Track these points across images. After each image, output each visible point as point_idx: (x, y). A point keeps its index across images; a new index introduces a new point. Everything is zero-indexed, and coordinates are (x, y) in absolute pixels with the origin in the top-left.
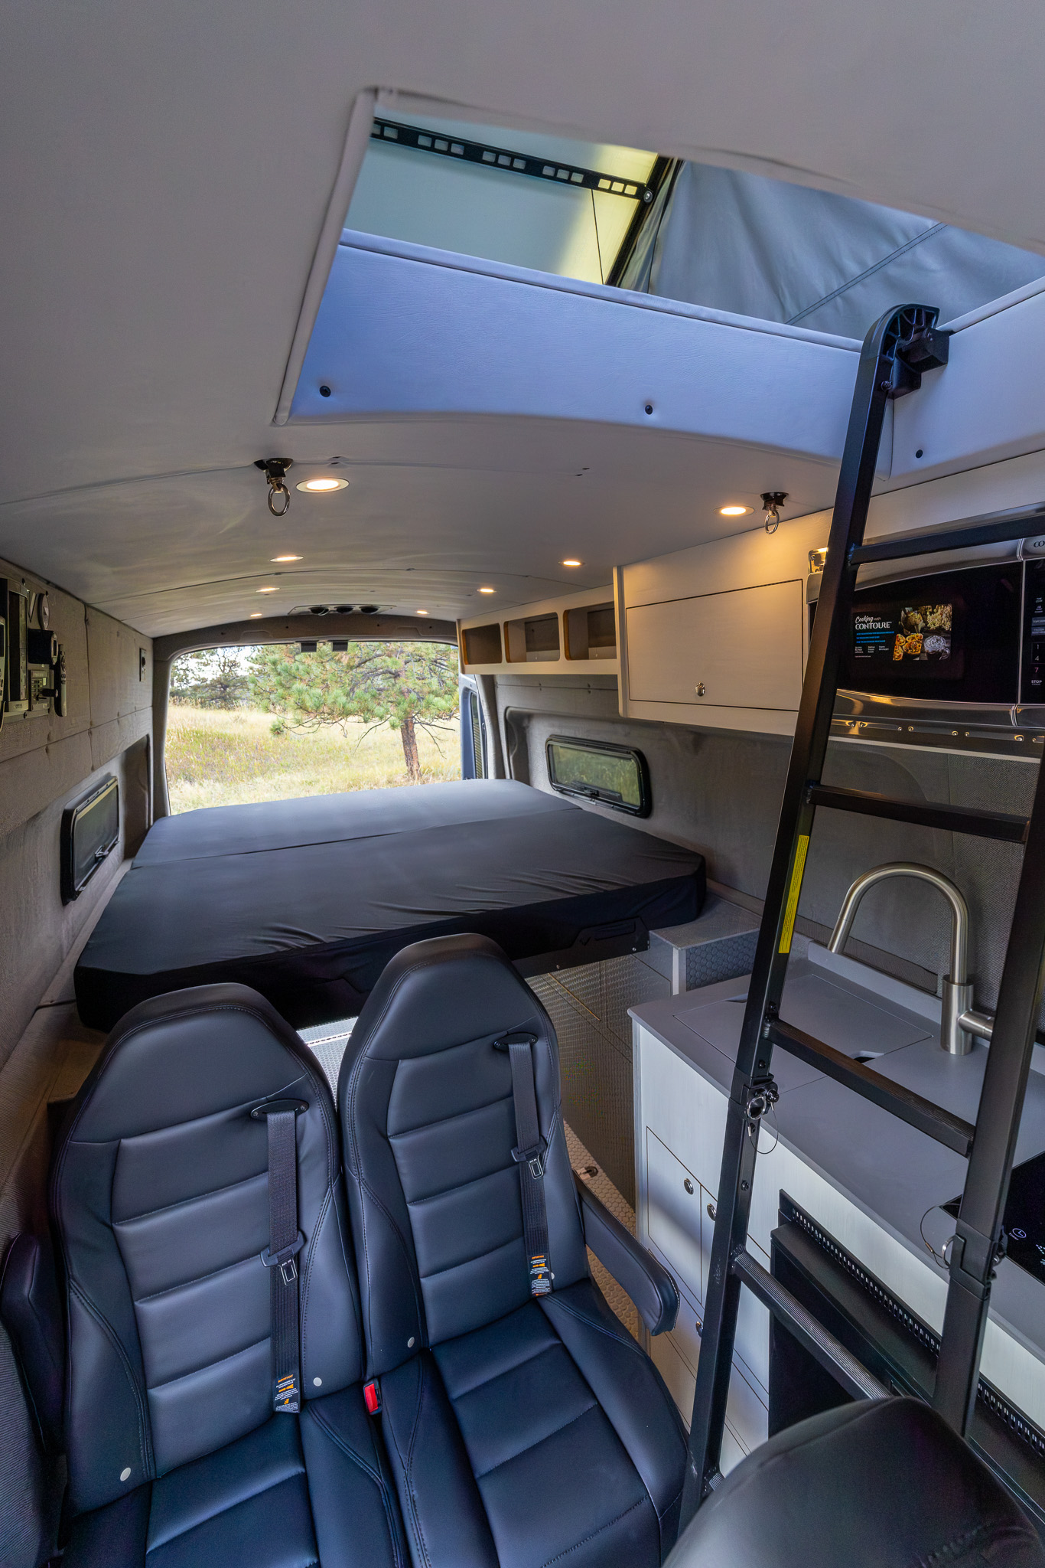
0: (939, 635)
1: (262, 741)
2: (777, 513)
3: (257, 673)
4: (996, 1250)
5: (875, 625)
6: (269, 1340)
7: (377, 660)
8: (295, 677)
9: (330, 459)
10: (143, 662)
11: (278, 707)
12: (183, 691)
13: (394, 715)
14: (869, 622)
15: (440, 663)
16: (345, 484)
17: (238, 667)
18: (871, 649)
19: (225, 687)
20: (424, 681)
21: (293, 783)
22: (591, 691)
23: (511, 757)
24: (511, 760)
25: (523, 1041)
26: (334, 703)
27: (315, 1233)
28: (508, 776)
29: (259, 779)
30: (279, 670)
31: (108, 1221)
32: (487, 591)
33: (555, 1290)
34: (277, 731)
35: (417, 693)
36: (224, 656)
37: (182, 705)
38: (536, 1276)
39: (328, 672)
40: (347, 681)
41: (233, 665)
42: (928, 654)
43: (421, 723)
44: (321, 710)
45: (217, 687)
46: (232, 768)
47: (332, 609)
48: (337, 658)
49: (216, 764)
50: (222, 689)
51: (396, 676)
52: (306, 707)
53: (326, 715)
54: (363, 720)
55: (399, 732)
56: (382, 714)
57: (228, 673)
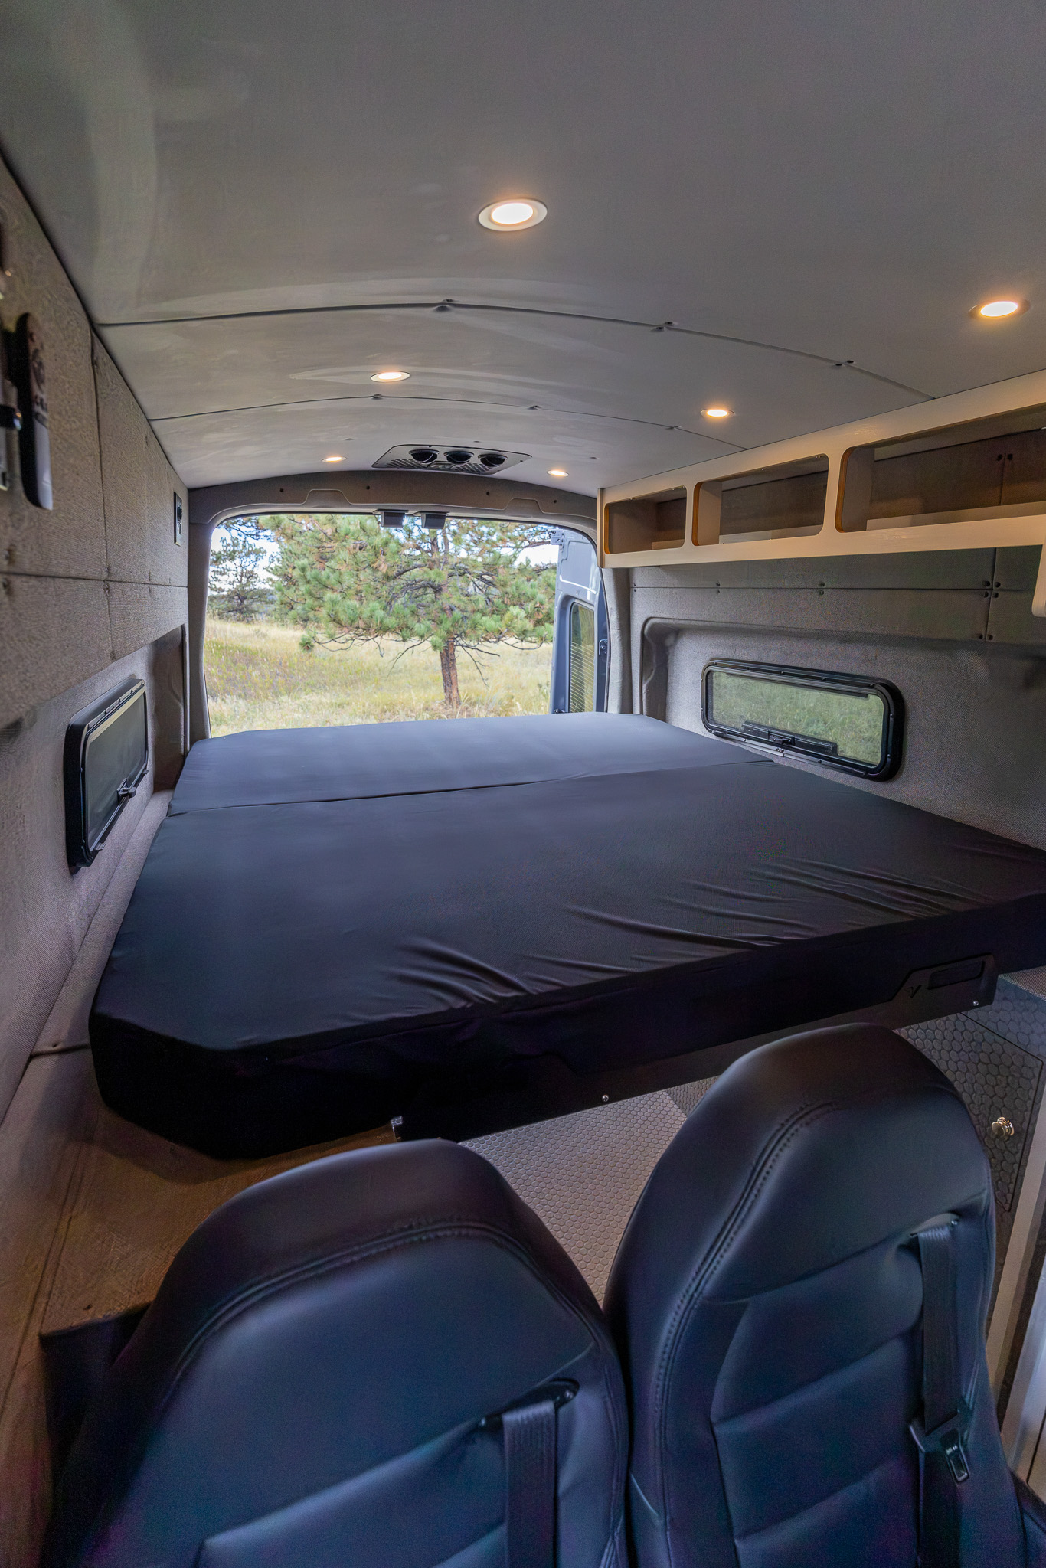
1: (289, 657)
3: (279, 583)
7: (419, 571)
8: (326, 587)
10: (178, 514)
13: (435, 634)
15: (485, 579)
17: (256, 578)
19: (242, 599)
20: (469, 598)
21: (321, 703)
22: (826, 591)
23: (644, 686)
24: (644, 690)
26: (371, 617)
28: (637, 710)
29: (284, 698)
30: (308, 578)
32: (716, 413)
34: (307, 646)
35: (462, 612)
36: (241, 566)
39: (362, 583)
40: (384, 593)
41: (250, 576)
43: (464, 646)
44: (355, 624)
45: (233, 599)
46: (255, 684)
47: (442, 457)
48: (375, 566)
49: (238, 679)
50: (239, 601)
51: (438, 590)
52: (339, 620)
53: (361, 630)
54: (401, 639)
55: (439, 653)
56: (422, 633)
57: (245, 585)
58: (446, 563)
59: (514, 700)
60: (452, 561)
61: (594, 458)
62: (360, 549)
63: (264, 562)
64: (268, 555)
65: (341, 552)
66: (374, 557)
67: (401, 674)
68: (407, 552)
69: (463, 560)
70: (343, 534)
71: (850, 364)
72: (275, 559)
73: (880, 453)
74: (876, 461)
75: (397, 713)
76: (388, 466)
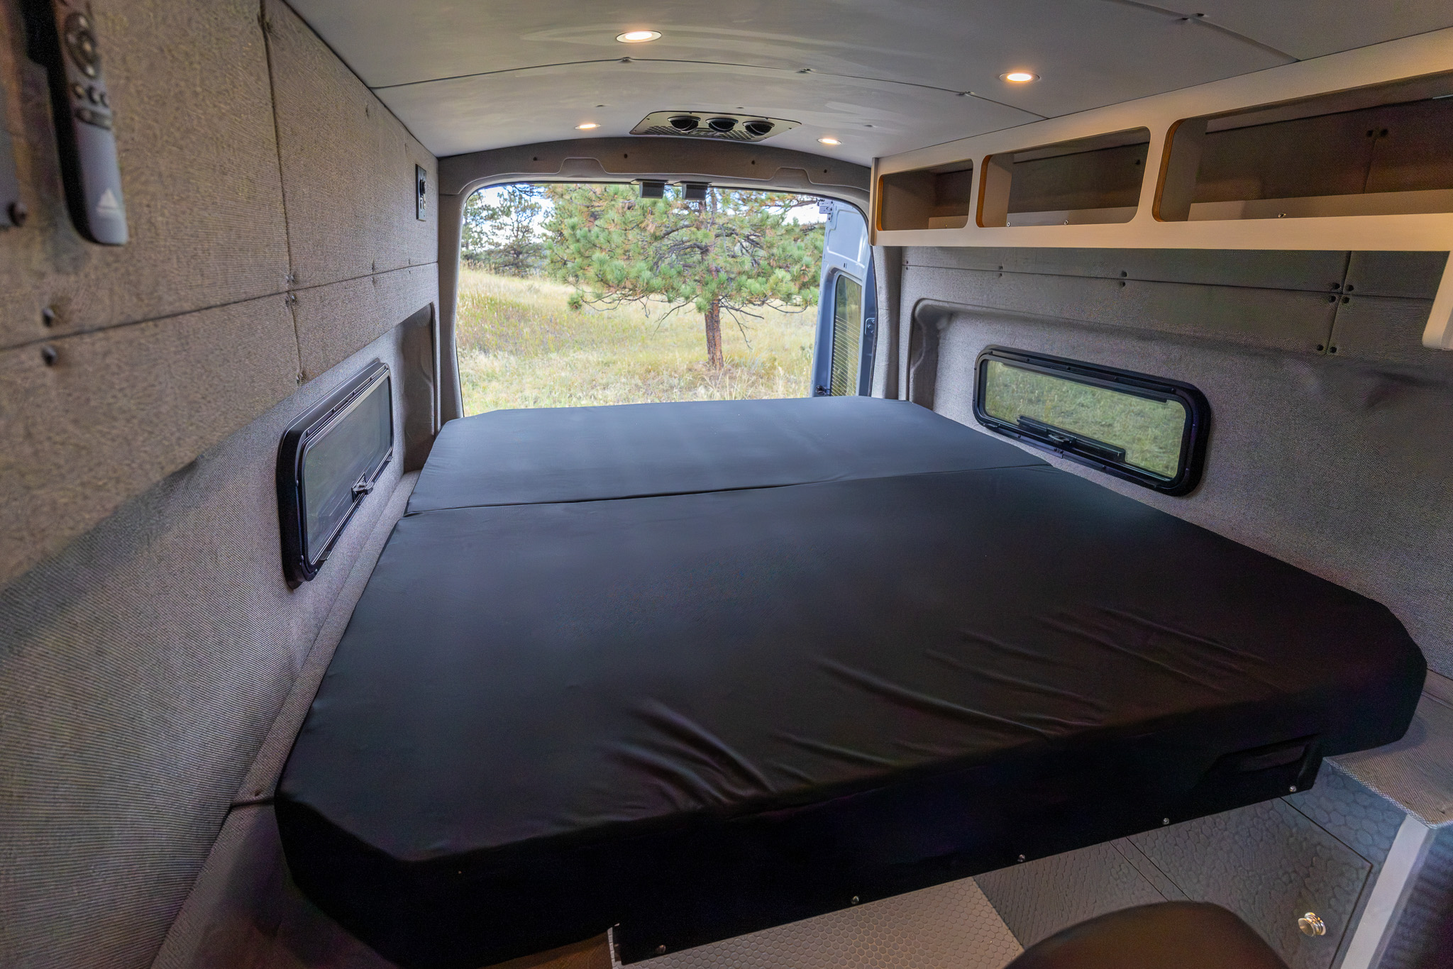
1: (558, 314)
3: (552, 240)
7: (686, 232)
8: (595, 245)
10: (420, 189)
11: (580, 281)
12: (477, 255)
13: (700, 296)
15: (752, 240)
17: (532, 233)
19: (518, 253)
20: (734, 260)
23: (912, 371)
24: (911, 375)
26: (638, 277)
28: (903, 397)
29: (553, 355)
30: (578, 237)
32: (1018, 78)
34: (575, 305)
35: (727, 274)
36: (517, 221)
37: (475, 270)
39: (630, 242)
40: (651, 253)
41: (526, 231)
43: (728, 308)
44: (623, 285)
45: (510, 253)
46: (526, 341)
47: (704, 123)
48: (643, 225)
49: (510, 335)
50: (515, 256)
51: (705, 251)
52: (607, 280)
53: (627, 290)
54: (667, 299)
55: (703, 315)
56: (687, 294)
57: (521, 239)
58: (713, 223)
59: (776, 363)
60: (720, 221)
61: (870, 126)
62: (629, 208)
63: (539, 217)
64: (543, 210)
65: (610, 211)
66: (642, 217)
67: (667, 333)
68: (676, 211)
69: (730, 221)
70: (612, 194)
71: (1200, 19)
72: (550, 214)
73: (1212, 126)
74: (1207, 133)
75: (661, 373)
76: (647, 132)
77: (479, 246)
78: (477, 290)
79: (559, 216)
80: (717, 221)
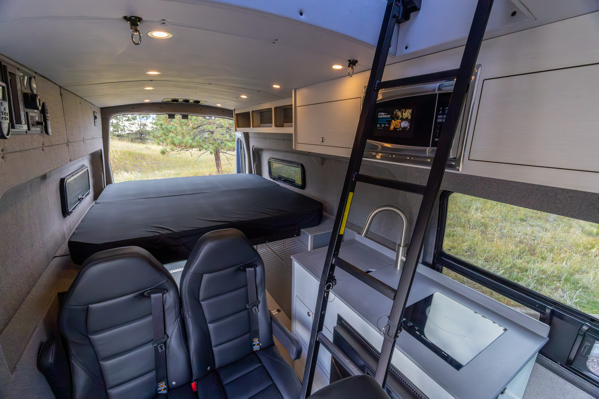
0: (406, 121)
1: (157, 157)
2: (353, 68)
3: (155, 129)
4: (399, 329)
5: (385, 117)
6: (155, 371)
7: (205, 126)
8: (170, 131)
9: (160, 21)
10: (95, 118)
11: (164, 144)
12: (123, 135)
13: (212, 148)
14: (383, 115)
15: (230, 129)
16: (171, 36)
17: (147, 126)
18: (383, 126)
19: (142, 134)
20: (223, 136)
21: (171, 174)
22: (285, 140)
23: (255, 165)
24: (255, 167)
25: (252, 267)
26: (187, 142)
27: (171, 335)
28: (253, 173)
29: (157, 172)
30: (163, 128)
31: (86, 335)
32: (244, 97)
33: (261, 349)
34: (163, 153)
35: (221, 140)
36: (140, 121)
37: (123, 141)
38: (254, 345)
39: (184, 130)
40: (192, 134)
41: (144, 125)
42: (402, 128)
43: (223, 152)
44: (181, 145)
45: (138, 134)
46: (145, 167)
47: (180, 101)
48: (188, 124)
49: (138, 165)
50: (140, 135)
51: (212, 133)
52: (175, 143)
53: (183, 147)
54: (199, 150)
55: (213, 155)
56: (207, 148)
57: (142, 129)
58: (215, 123)
64: (152, 118)
69: (221, 122)
72: (154, 119)
77: (124, 131)
78: (123, 148)
79: (158, 120)
80: (216, 122)
